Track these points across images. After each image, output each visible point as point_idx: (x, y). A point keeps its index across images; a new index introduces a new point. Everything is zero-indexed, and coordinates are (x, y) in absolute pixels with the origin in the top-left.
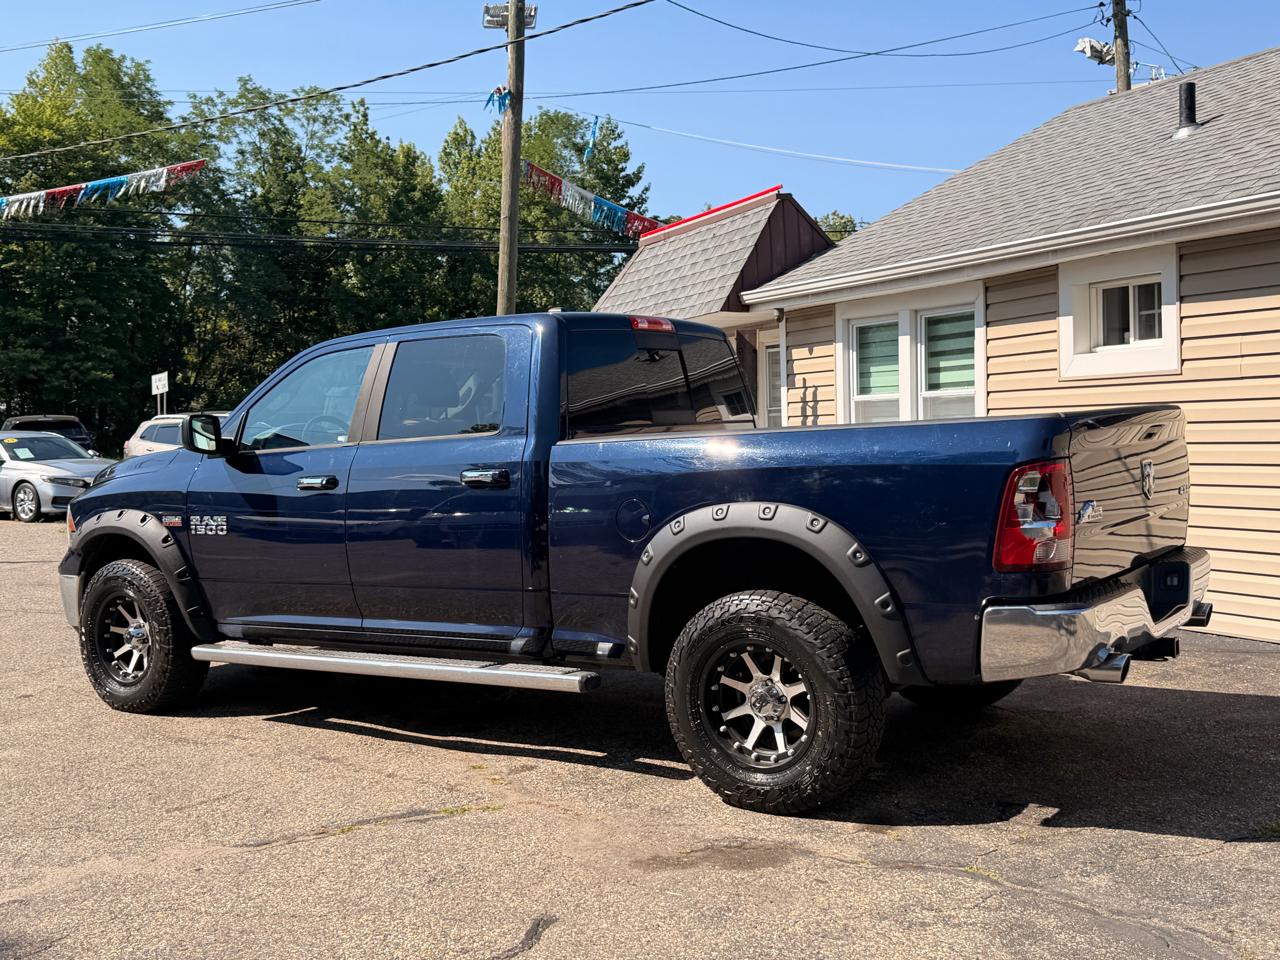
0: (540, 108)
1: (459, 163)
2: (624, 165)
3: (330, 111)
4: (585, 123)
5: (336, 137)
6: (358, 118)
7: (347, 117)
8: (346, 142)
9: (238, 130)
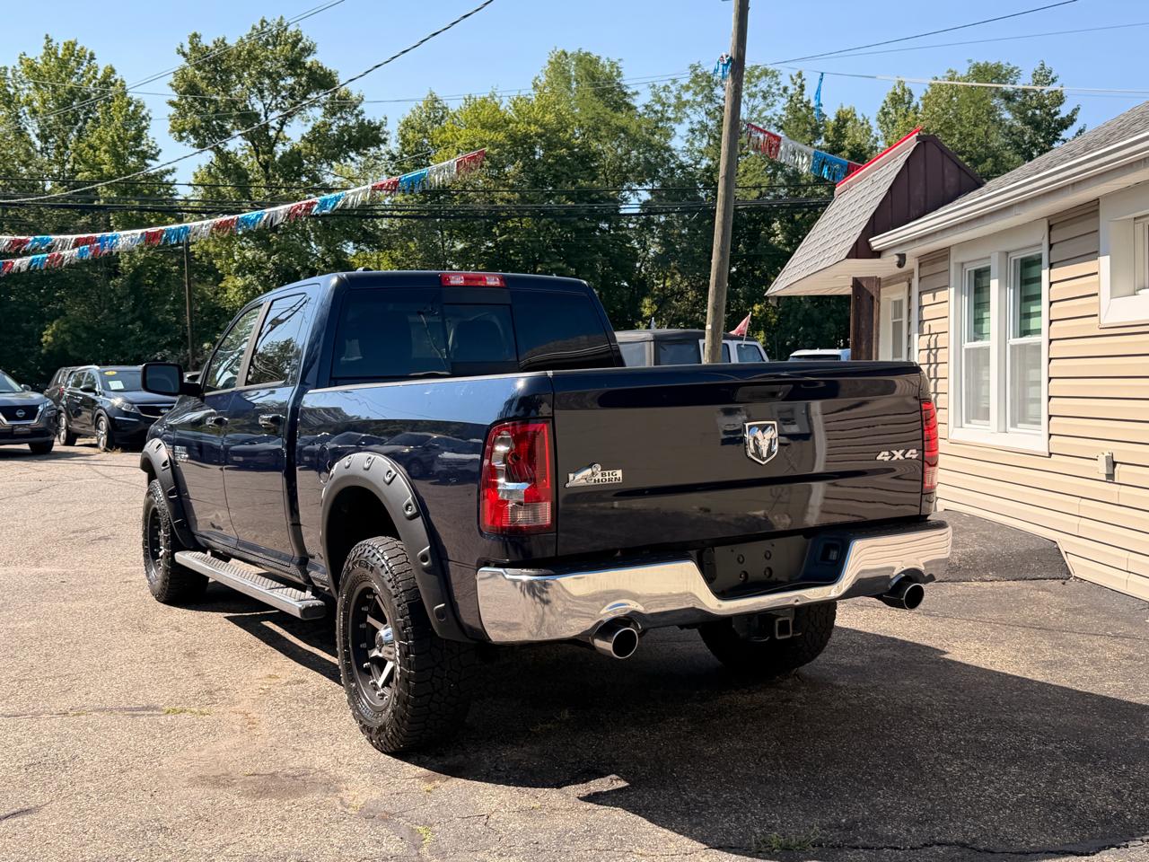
0: (970, 61)
1: (895, 121)
2: (1057, 109)
3: (769, 86)
4: (1015, 71)
5: (773, 109)
6: (795, 89)
7: (785, 89)
8: (784, 113)
9: (689, 111)
